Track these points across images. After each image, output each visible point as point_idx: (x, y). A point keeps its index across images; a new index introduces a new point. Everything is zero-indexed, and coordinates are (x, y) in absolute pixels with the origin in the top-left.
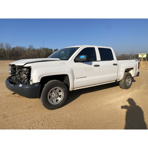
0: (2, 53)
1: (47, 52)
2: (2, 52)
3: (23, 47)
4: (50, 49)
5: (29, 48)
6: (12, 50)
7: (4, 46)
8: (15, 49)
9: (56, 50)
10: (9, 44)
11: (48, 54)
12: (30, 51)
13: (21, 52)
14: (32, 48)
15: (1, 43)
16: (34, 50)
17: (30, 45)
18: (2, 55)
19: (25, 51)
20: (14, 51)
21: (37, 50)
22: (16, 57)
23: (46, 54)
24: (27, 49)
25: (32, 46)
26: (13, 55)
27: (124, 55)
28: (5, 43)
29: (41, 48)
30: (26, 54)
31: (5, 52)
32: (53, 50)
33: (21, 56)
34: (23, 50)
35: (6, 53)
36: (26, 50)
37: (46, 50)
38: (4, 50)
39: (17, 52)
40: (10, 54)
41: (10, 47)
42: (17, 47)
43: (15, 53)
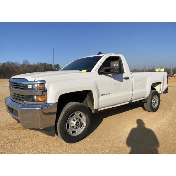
1: (45, 67)
3: (16, 62)
4: (50, 64)
5: (23, 64)
6: (2, 66)
8: (5, 65)
11: (46, 70)
12: (25, 67)
13: (13, 68)
14: (27, 64)
16: (29, 66)
17: (25, 60)
19: (18, 67)
20: (4, 67)
21: (33, 66)
22: (6, 75)
24: (21, 65)
25: (27, 61)
26: (3, 73)
27: (135, 70)
29: (38, 63)
32: (53, 66)
33: (13, 73)
34: (16, 66)
36: (19, 65)
37: (45, 65)
39: (8, 69)
42: (8, 63)
43: (5, 69)
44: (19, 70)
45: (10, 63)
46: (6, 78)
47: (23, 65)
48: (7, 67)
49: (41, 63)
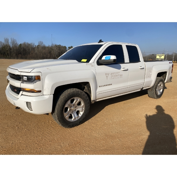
0: (7, 51)
1: (60, 49)
2: (7, 49)
3: (32, 44)
4: (64, 46)
6: (19, 47)
7: (9, 42)
8: (22, 46)
9: (70, 48)
10: (15, 39)
11: (61, 52)
12: (40, 48)
13: (29, 49)
14: (42, 45)
15: (6, 39)
16: (44, 48)
17: (40, 42)
18: (8, 53)
19: (34, 49)
20: (21, 48)
21: (48, 47)
22: (23, 56)
23: (59, 53)
25: (42, 43)
26: (21, 53)
27: (153, 54)
28: (11, 39)
29: (53, 44)
30: (36, 52)
31: (10, 49)
32: (67, 48)
33: (30, 54)
34: (32, 47)
35: (12, 51)
36: (35, 47)
37: (59, 47)
38: (10, 47)
39: (24, 50)
40: (17, 52)
41: (16, 44)
42: (24, 44)
43: (22, 50)
44: (34, 51)
45: (26, 44)
46: (23, 59)
47: (38, 46)
48: (24, 48)
49: (56, 45)
